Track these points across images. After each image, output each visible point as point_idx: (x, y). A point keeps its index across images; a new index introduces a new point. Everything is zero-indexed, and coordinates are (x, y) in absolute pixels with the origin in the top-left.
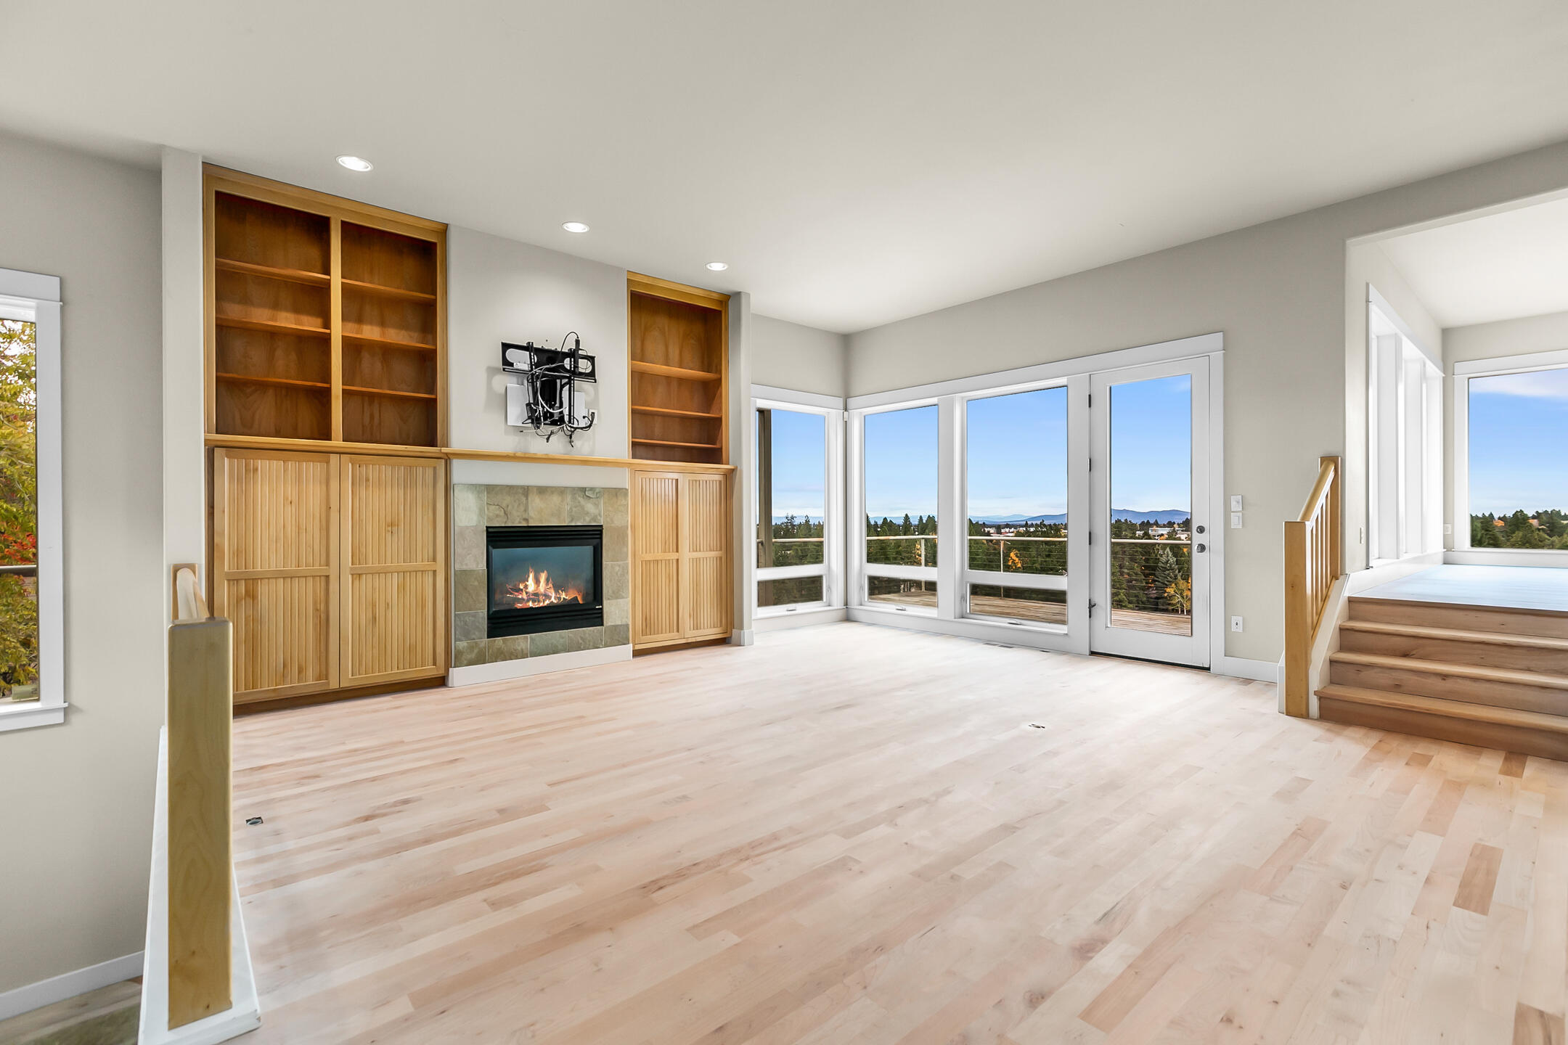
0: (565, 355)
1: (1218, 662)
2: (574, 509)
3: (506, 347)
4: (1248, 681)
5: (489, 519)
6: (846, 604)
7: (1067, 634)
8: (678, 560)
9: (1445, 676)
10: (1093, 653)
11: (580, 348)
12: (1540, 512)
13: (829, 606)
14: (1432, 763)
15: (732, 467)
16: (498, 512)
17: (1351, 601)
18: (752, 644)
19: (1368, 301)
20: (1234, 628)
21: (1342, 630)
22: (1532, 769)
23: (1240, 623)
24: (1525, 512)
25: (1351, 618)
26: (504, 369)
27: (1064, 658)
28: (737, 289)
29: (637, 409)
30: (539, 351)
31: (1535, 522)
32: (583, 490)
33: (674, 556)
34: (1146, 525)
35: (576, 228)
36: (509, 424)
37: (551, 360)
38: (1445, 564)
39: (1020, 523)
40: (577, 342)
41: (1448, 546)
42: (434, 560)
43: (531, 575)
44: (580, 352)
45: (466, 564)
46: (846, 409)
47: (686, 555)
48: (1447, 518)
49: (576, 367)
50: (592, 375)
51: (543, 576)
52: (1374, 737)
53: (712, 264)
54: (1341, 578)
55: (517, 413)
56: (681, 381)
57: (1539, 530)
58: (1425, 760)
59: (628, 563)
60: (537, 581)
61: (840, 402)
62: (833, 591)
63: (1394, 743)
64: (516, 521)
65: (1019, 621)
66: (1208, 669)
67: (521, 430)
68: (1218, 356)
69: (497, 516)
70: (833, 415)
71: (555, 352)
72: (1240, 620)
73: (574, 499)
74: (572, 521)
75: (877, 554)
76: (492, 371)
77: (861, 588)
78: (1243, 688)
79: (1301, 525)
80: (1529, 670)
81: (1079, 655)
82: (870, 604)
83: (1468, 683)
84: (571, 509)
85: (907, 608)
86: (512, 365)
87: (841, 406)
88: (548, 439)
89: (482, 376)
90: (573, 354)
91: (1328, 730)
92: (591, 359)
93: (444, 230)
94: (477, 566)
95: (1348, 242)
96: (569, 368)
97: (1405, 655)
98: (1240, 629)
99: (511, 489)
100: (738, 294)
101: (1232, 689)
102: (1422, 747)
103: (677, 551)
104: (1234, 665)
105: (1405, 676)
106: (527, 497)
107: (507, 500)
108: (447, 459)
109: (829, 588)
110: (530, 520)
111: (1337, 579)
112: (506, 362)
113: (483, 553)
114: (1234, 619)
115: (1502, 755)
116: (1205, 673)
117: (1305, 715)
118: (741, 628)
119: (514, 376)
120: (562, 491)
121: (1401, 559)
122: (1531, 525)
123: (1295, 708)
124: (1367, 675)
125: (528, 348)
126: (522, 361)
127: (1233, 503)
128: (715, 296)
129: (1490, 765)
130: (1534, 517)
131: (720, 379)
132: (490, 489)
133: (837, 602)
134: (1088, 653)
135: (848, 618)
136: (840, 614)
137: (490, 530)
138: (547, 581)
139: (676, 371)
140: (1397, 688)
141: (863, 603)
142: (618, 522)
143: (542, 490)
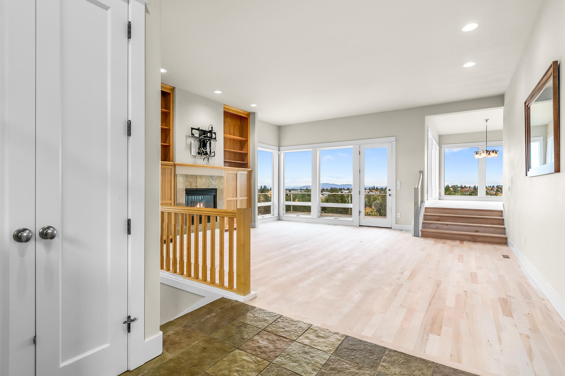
0: (208, 132)
1: (394, 226)
2: (209, 183)
3: (192, 129)
4: (401, 230)
5: (186, 186)
6: (279, 215)
7: (352, 221)
8: (236, 200)
9: (447, 225)
10: (360, 226)
11: (213, 130)
12: (453, 185)
13: (273, 215)
14: (447, 243)
15: (251, 169)
16: (189, 184)
17: (426, 208)
18: (258, 227)
19: (428, 131)
20: (398, 217)
21: (424, 215)
22: (465, 243)
23: (399, 215)
24: (449, 186)
25: (426, 212)
26: (192, 136)
27: (352, 227)
28: (254, 112)
29: (225, 150)
30: (202, 130)
31: (451, 189)
32: (212, 176)
33: (236, 199)
34: (341, 189)
35: (218, 92)
36: (192, 154)
37: (204, 134)
38: (439, 200)
39: (298, 189)
40: (212, 128)
41: (440, 195)
42: (171, 200)
43: (198, 204)
44: (213, 131)
45: (180, 201)
46: (279, 151)
47: (239, 198)
48: (440, 187)
49: (212, 136)
50: (215, 138)
51: (202, 205)
52: (434, 239)
53: (252, 105)
54: (423, 202)
55: (194, 150)
56: (234, 140)
57: (453, 191)
58: (446, 243)
59: (223, 201)
60: (200, 206)
61: (277, 148)
62: (275, 211)
63: (438, 240)
64: (193, 187)
65: (337, 218)
66: (391, 228)
67: (195, 157)
68: (394, 143)
69: (189, 185)
70: (276, 152)
71: (205, 131)
72: (399, 214)
73: (209, 180)
74: (208, 187)
75: (288, 198)
76: (188, 137)
77: (283, 209)
78: (401, 232)
79: (418, 188)
80: (463, 223)
81: (356, 226)
82: (286, 214)
83: (452, 226)
84: (208, 183)
85: (300, 215)
86: (194, 135)
87: (278, 150)
88: (204, 160)
89: (184, 138)
90: (211, 132)
91: (424, 239)
92: (215, 133)
93: (173, 89)
94: (183, 202)
95: (426, 117)
96: (209, 136)
97: (438, 221)
98: (399, 217)
99: (192, 176)
100: (254, 113)
101: (398, 233)
102: (444, 241)
103: (236, 197)
104: (398, 226)
105: (439, 225)
106: (196, 179)
107: (191, 180)
108: (175, 165)
109: (273, 209)
110: (197, 187)
111: (423, 203)
112: (192, 134)
113: (184, 198)
114: (398, 214)
115: (459, 241)
116: (390, 229)
117: (418, 236)
118: (255, 222)
119: (193, 138)
120: (207, 177)
121: (433, 198)
122: (451, 190)
123: (416, 235)
124: (431, 226)
125: (198, 129)
126: (197, 134)
127: (398, 183)
128: (246, 113)
129: (457, 243)
130: (451, 187)
131: (247, 140)
132: (186, 176)
133: (276, 215)
134: (359, 226)
135: (279, 219)
136: (276, 218)
137: (187, 190)
138: (203, 206)
139: (232, 137)
140: (437, 228)
141: (284, 214)
142: (221, 187)
143: (201, 177)
